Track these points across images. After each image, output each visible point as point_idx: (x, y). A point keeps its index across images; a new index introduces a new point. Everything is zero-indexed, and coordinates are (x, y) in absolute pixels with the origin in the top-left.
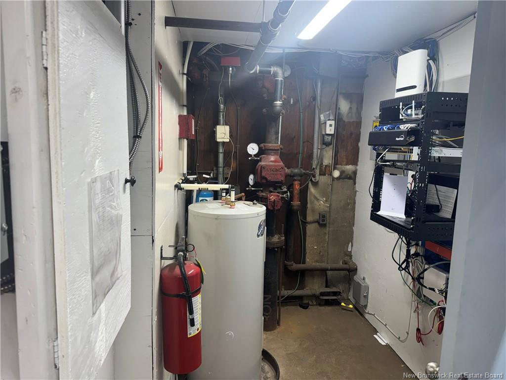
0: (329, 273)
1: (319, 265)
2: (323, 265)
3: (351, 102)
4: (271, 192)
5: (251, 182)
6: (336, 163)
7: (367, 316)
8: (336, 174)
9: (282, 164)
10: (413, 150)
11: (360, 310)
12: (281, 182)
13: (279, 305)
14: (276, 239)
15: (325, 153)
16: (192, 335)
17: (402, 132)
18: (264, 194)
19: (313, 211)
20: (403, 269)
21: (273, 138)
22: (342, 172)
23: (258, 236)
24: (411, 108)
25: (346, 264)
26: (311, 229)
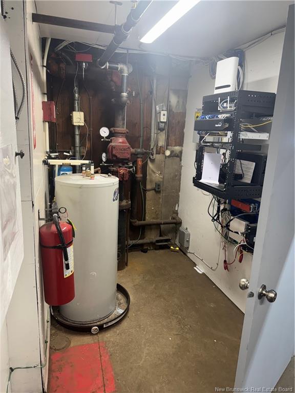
0: (162, 226)
1: (155, 221)
2: (159, 221)
3: (179, 97)
4: (120, 167)
5: (104, 159)
6: (168, 144)
7: (189, 255)
8: (168, 153)
9: (128, 144)
10: (227, 133)
11: (183, 251)
12: (127, 159)
13: (126, 251)
14: (124, 203)
15: (160, 137)
16: (68, 276)
17: (220, 121)
18: (115, 169)
19: (151, 181)
20: (215, 220)
21: (121, 123)
22: (172, 152)
23: (114, 200)
24: (227, 102)
25: (174, 219)
26: (150, 195)
